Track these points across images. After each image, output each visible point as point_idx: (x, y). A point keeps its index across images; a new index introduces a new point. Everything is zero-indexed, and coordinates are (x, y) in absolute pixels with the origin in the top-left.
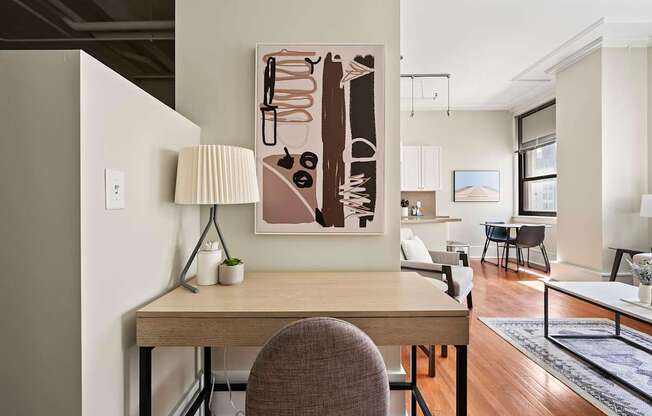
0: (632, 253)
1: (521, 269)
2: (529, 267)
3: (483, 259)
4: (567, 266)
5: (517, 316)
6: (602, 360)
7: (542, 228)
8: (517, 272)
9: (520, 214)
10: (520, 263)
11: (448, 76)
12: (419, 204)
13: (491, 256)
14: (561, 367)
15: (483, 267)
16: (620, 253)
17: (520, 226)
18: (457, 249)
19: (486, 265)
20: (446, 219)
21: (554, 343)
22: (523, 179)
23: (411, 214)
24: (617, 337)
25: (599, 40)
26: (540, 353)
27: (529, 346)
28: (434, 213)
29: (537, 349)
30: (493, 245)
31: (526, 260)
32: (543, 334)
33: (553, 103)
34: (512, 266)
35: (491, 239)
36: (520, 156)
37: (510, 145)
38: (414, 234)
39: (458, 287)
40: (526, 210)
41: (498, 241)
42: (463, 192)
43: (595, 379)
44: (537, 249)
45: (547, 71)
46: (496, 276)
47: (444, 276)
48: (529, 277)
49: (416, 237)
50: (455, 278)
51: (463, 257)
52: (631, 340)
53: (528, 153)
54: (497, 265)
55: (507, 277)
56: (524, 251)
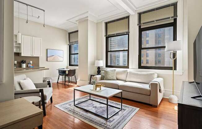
0: (94, 76)
1: (69, 84)
2: (72, 83)
3: (58, 82)
4: (81, 81)
5: (67, 101)
6: (86, 107)
7: (75, 70)
8: (68, 85)
9: (69, 65)
10: (69, 82)
11: (44, 11)
12: (31, 62)
13: (60, 81)
14: (77, 114)
15: (58, 85)
16: (91, 76)
17: (69, 69)
18: (47, 81)
19: (59, 84)
20: (43, 69)
21: (76, 106)
22: (70, 54)
23: (27, 66)
24: (90, 99)
25: (87, 17)
26: (72, 111)
27: (69, 110)
28: (38, 66)
29: (72, 110)
30: (61, 77)
31: (71, 80)
32: (73, 105)
33: (77, 31)
34: (67, 83)
35: (60, 75)
36: (69, 46)
37: (67, 42)
38: (27, 77)
39: (46, 96)
40: (71, 64)
41: (62, 75)
42: (50, 58)
43: (85, 113)
44: (74, 77)
45: (76, 21)
46: (62, 88)
47: (40, 93)
48: (72, 86)
49: (28, 78)
50: (45, 93)
51: (49, 84)
52: (93, 99)
53: (72, 45)
54: (62, 84)
55: (65, 88)
56: (70, 78)
